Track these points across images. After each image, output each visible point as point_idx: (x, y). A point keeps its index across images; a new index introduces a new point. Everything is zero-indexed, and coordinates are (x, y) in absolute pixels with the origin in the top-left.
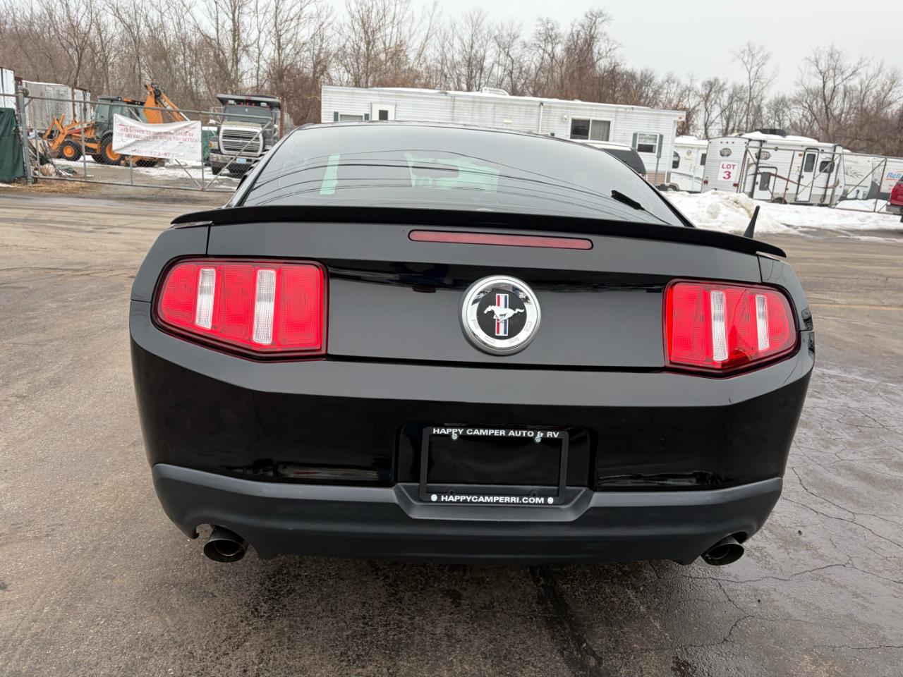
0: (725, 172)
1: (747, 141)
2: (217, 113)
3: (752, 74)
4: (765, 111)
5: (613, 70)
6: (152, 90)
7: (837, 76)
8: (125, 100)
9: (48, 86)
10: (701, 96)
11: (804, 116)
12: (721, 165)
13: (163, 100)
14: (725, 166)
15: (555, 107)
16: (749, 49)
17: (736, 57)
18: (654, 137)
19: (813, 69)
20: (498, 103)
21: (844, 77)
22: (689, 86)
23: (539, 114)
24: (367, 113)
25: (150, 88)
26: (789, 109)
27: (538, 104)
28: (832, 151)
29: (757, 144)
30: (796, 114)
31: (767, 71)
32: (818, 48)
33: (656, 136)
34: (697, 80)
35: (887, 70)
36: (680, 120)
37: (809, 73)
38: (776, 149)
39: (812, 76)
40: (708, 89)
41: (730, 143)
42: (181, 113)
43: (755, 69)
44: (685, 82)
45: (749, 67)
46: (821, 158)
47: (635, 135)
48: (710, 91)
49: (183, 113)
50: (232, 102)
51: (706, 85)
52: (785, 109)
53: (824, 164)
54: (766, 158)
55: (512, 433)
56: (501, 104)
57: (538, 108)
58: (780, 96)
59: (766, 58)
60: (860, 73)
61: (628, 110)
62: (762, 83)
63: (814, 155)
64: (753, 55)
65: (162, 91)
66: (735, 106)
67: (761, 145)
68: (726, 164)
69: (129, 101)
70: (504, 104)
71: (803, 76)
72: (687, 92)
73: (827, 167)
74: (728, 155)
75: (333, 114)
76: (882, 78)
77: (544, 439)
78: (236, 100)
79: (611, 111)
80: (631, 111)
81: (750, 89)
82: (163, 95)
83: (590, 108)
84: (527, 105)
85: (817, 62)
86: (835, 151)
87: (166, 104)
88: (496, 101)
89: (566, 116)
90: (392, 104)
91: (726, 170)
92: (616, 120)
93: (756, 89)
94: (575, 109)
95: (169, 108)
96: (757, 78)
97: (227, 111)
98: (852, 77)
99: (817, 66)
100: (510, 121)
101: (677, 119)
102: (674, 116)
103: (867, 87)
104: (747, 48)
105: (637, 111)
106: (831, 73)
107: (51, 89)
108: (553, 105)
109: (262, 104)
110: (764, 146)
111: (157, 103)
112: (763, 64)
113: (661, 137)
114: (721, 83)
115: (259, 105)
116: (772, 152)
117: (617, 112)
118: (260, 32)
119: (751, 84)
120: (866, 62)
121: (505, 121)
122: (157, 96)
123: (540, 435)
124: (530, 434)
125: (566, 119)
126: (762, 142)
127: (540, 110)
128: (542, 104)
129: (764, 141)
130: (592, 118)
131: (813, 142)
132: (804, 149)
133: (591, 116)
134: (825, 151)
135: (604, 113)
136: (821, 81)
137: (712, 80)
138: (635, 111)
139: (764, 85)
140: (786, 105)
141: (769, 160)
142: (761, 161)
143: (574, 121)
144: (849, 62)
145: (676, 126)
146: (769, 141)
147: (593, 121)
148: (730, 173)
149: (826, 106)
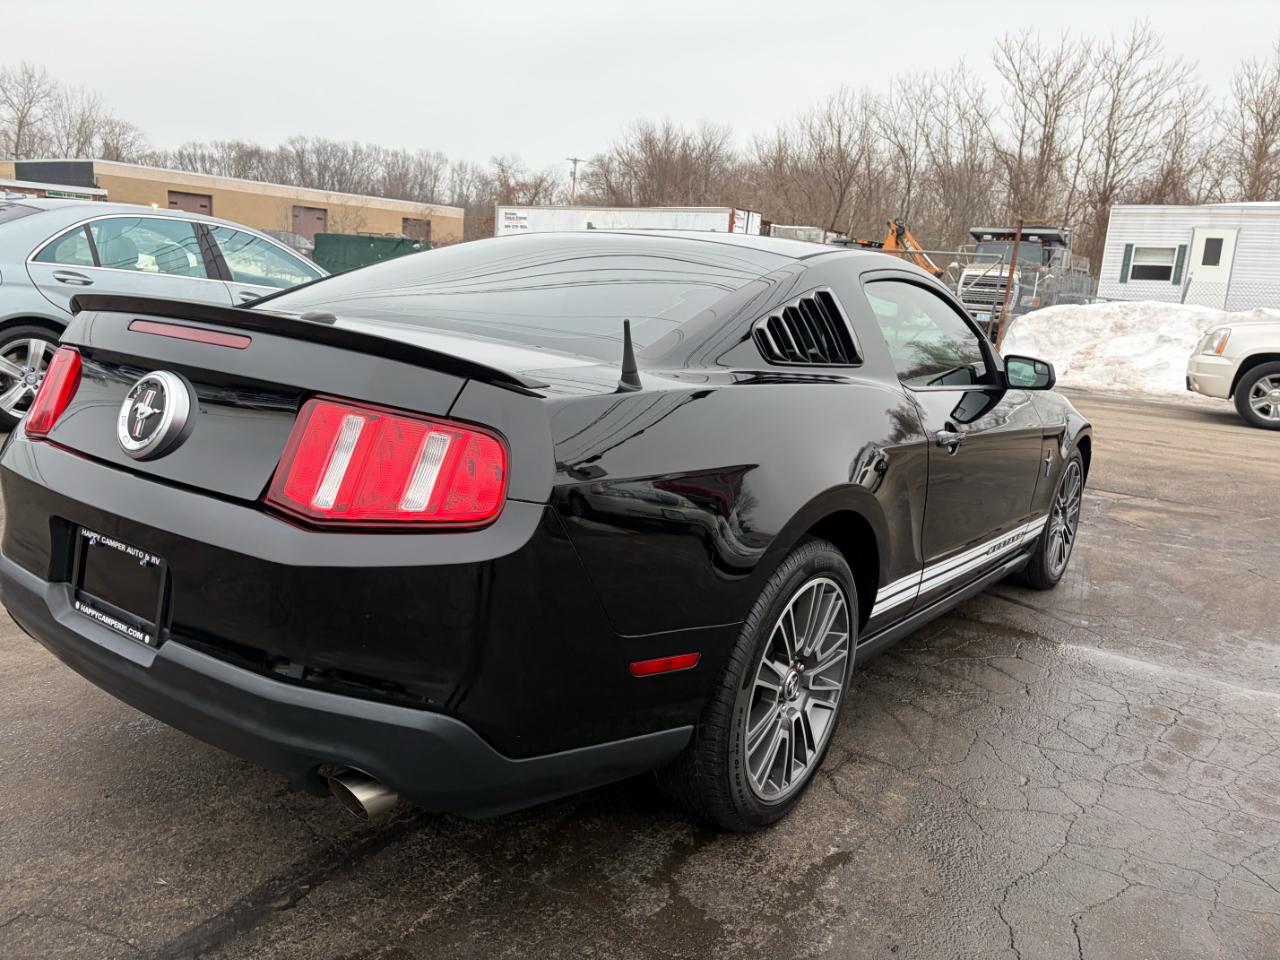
2: (965, 253)
6: (894, 227)
8: (860, 241)
9: (800, 230)
13: (905, 240)
24: (1184, 243)
25: (893, 225)
42: (925, 255)
49: (928, 254)
50: (989, 237)
55: (129, 550)
65: (906, 228)
69: (865, 242)
75: (1123, 248)
77: (149, 564)
78: (994, 235)
82: (907, 232)
87: (908, 244)
90: (1233, 227)
95: (911, 249)
97: (981, 249)
107: (802, 233)
109: (1031, 238)
111: (897, 244)
115: (1027, 240)
118: (1085, 138)
122: (900, 234)
123: (147, 558)
124: (141, 554)
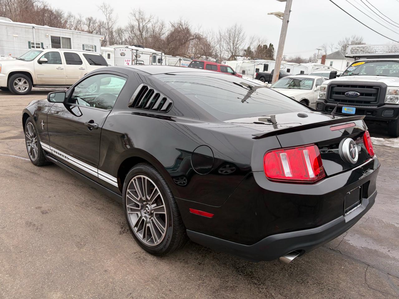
0: (127, 63)
1: (131, 50)
3: (108, 17)
4: (114, 34)
5: (44, 9)
7: (143, 22)
10: (86, 24)
11: (130, 37)
12: (125, 61)
14: (126, 61)
15: (41, 30)
16: (104, 6)
17: (99, 9)
18: (92, 47)
19: (134, 18)
20: (9, 26)
21: (146, 22)
22: (80, 19)
23: (33, 32)
26: (124, 34)
27: (32, 27)
28: (161, 55)
29: (135, 51)
30: (126, 36)
31: (113, 16)
32: (134, 9)
33: (93, 46)
34: (83, 17)
35: (160, 21)
36: (102, 39)
37: (133, 20)
38: (142, 53)
39: (134, 21)
40: (89, 21)
41: (124, 50)
43: (108, 15)
44: (78, 17)
45: (106, 14)
46: (158, 57)
47: (83, 45)
48: (90, 22)
51: (87, 20)
52: (122, 34)
53: (159, 59)
54: (139, 57)
56: (10, 26)
57: (32, 30)
58: (119, 28)
59: (112, 10)
60: (151, 21)
61: (78, 33)
62: (112, 22)
63: (155, 56)
64: (106, 9)
66: (102, 30)
67: (137, 52)
68: (126, 60)
70: (12, 26)
71: (131, 20)
72: (79, 22)
73: (160, 61)
74: (124, 56)
76: (159, 24)
79: (70, 33)
80: (79, 34)
81: (108, 24)
83: (59, 31)
84: (25, 28)
85: (135, 15)
86: (162, 55)
88: (7, 24)
89: (47, 34)
91: (127, 62)
92: (73, 38)
93: (110, 24)
94: (51, 31)
96: (110, 19)
98: (148, 23)
99: (135, 17)
100: (17, 36)
101: (101, 39)
102: (99, 37)
103: (154, 27)
104: (103, 5)
105: (82, 34)
106: (141, 20)
108: (40, 28)
110: (138, 52)
112: (111, 13)
113: (95, 46)
114: (94, 19)
116: (141, 55)
117: (73, 34)
119: (108, 21)
120: (153, 17)
121: (14, 35)
125: (48, 36)
126: (137, 50)
127: (33, 30)
128: (33, 27)
129: (138, 50)
130: (61, 36)
131: (154, 51)
132: (151, 54)
133: (60, 35)
134: (159, 55)
135: (66, 34)
136: (138, 23)
137: (90, 18)
138: (81, 34)
139: (113, 22)
140: (122, 32)
141: (140, 58)
142: (138, 58)
143: (52, 37)
144: (147, 17)
145: (101, 42)
146: (139, 50)
147: (62, 37)
148: (128, 63)
149: (141, 34)
